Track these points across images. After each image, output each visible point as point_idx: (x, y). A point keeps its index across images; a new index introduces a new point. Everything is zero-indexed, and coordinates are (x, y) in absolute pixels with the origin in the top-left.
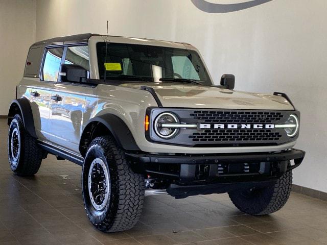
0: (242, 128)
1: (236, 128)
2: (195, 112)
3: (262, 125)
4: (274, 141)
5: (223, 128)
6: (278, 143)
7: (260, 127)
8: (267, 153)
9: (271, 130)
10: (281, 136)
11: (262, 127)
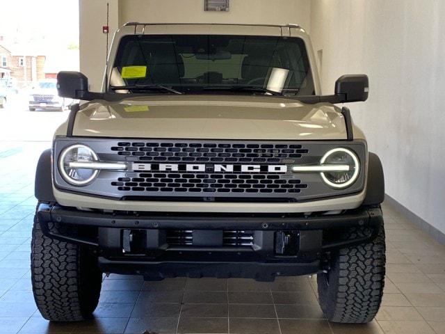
0: (215, 170)
1: (204, 170)
2: (119, 144)
3: (259, 166)
4: (287, 194)
5: (177, 169)
6: (297, 199)
7: (255, 171)
8: (301, 215)
9: (280, 175)
10: (304, 186)
11: (259, 171)
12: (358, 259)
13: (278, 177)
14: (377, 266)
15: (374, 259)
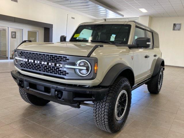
2: (21, 52)
5: (33, 62)
7: (53, 65)
9: (60, 68)
10: (68, 73)
11: (54, 65)
12: (99, 107)
13: (59, 69)
14: (106, 112)
15: (105, 109)
